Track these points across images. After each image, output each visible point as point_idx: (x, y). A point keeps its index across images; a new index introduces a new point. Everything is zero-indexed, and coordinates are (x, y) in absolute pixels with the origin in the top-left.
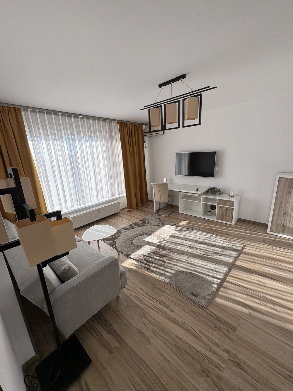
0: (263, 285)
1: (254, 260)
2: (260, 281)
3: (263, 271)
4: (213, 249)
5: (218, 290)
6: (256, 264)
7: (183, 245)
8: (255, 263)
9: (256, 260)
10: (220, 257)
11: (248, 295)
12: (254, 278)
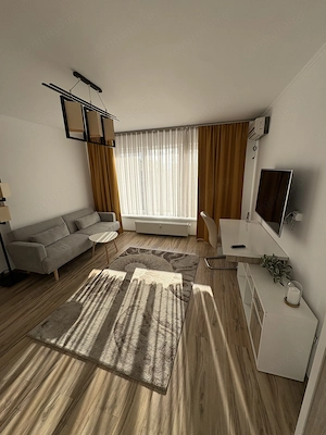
0: (41, 413)
1: (113, 406)
2: (51, 408)
3: (78, 421)
4: (132, 334)
5: (48, 345)
6: (98, 411)
7: (136, 298)
8: (103, 408)
9: (112, 412)
10: (114, 344)
11: (29, 383)
12: (61, 397)
